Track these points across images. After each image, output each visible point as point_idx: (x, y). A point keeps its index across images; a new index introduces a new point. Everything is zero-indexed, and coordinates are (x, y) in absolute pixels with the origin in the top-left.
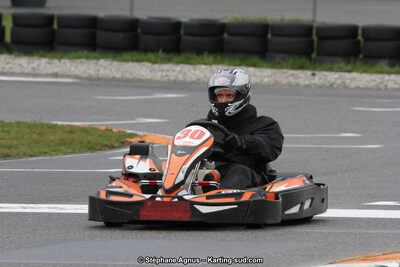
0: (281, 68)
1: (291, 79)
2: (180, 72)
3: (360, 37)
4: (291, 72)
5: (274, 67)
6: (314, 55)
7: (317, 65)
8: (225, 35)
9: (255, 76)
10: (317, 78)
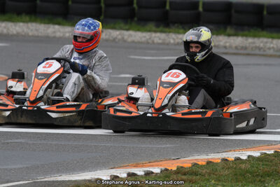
2: (5, 27)
3: (135, 5)
6: (102, 18)
8: (38, 1)
9: (60, 31)
10: (104, 34)
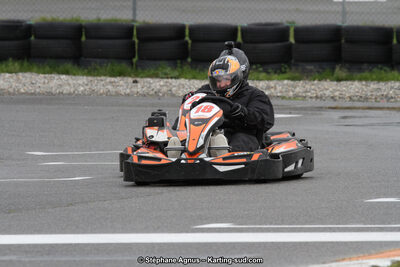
0: (98, 75)
1: (110, 87)
3: (187, 38)
4: (109, 79)
5: (89, 74)
6: (135, 60)
7: (140, 70)
8: (33, 38)
9: (69, 85)
10: (139, 85)
